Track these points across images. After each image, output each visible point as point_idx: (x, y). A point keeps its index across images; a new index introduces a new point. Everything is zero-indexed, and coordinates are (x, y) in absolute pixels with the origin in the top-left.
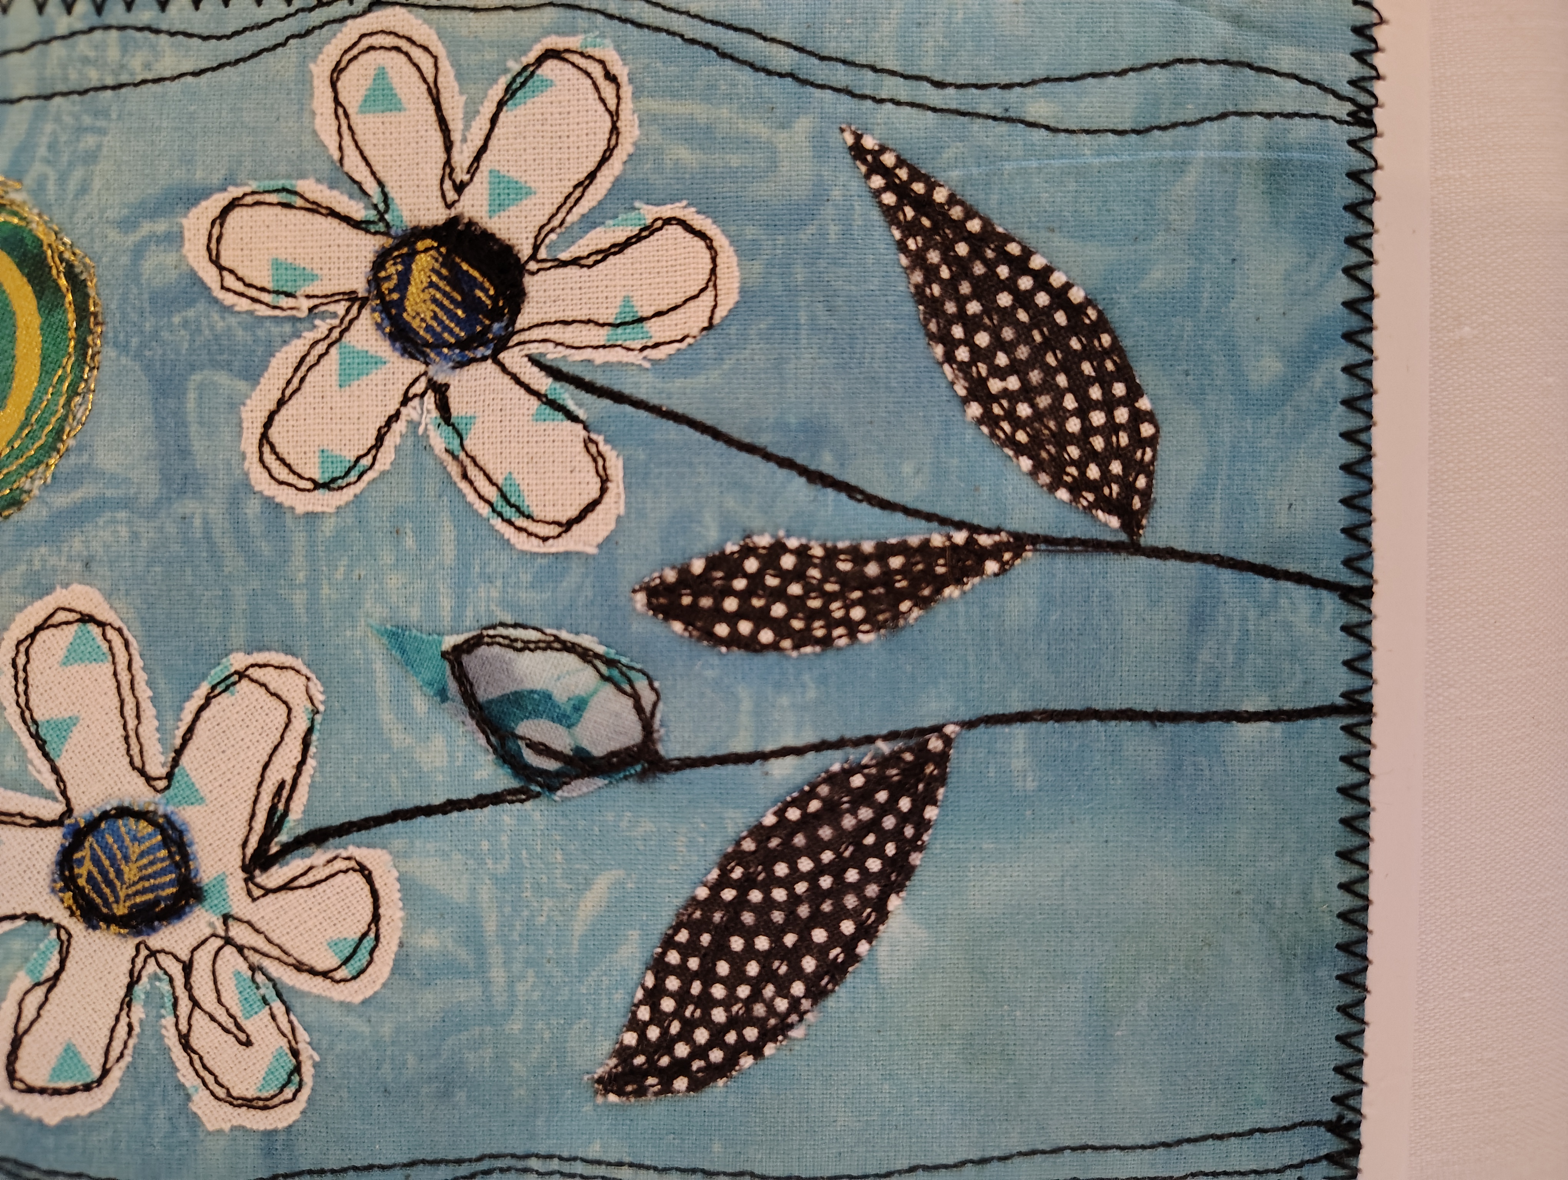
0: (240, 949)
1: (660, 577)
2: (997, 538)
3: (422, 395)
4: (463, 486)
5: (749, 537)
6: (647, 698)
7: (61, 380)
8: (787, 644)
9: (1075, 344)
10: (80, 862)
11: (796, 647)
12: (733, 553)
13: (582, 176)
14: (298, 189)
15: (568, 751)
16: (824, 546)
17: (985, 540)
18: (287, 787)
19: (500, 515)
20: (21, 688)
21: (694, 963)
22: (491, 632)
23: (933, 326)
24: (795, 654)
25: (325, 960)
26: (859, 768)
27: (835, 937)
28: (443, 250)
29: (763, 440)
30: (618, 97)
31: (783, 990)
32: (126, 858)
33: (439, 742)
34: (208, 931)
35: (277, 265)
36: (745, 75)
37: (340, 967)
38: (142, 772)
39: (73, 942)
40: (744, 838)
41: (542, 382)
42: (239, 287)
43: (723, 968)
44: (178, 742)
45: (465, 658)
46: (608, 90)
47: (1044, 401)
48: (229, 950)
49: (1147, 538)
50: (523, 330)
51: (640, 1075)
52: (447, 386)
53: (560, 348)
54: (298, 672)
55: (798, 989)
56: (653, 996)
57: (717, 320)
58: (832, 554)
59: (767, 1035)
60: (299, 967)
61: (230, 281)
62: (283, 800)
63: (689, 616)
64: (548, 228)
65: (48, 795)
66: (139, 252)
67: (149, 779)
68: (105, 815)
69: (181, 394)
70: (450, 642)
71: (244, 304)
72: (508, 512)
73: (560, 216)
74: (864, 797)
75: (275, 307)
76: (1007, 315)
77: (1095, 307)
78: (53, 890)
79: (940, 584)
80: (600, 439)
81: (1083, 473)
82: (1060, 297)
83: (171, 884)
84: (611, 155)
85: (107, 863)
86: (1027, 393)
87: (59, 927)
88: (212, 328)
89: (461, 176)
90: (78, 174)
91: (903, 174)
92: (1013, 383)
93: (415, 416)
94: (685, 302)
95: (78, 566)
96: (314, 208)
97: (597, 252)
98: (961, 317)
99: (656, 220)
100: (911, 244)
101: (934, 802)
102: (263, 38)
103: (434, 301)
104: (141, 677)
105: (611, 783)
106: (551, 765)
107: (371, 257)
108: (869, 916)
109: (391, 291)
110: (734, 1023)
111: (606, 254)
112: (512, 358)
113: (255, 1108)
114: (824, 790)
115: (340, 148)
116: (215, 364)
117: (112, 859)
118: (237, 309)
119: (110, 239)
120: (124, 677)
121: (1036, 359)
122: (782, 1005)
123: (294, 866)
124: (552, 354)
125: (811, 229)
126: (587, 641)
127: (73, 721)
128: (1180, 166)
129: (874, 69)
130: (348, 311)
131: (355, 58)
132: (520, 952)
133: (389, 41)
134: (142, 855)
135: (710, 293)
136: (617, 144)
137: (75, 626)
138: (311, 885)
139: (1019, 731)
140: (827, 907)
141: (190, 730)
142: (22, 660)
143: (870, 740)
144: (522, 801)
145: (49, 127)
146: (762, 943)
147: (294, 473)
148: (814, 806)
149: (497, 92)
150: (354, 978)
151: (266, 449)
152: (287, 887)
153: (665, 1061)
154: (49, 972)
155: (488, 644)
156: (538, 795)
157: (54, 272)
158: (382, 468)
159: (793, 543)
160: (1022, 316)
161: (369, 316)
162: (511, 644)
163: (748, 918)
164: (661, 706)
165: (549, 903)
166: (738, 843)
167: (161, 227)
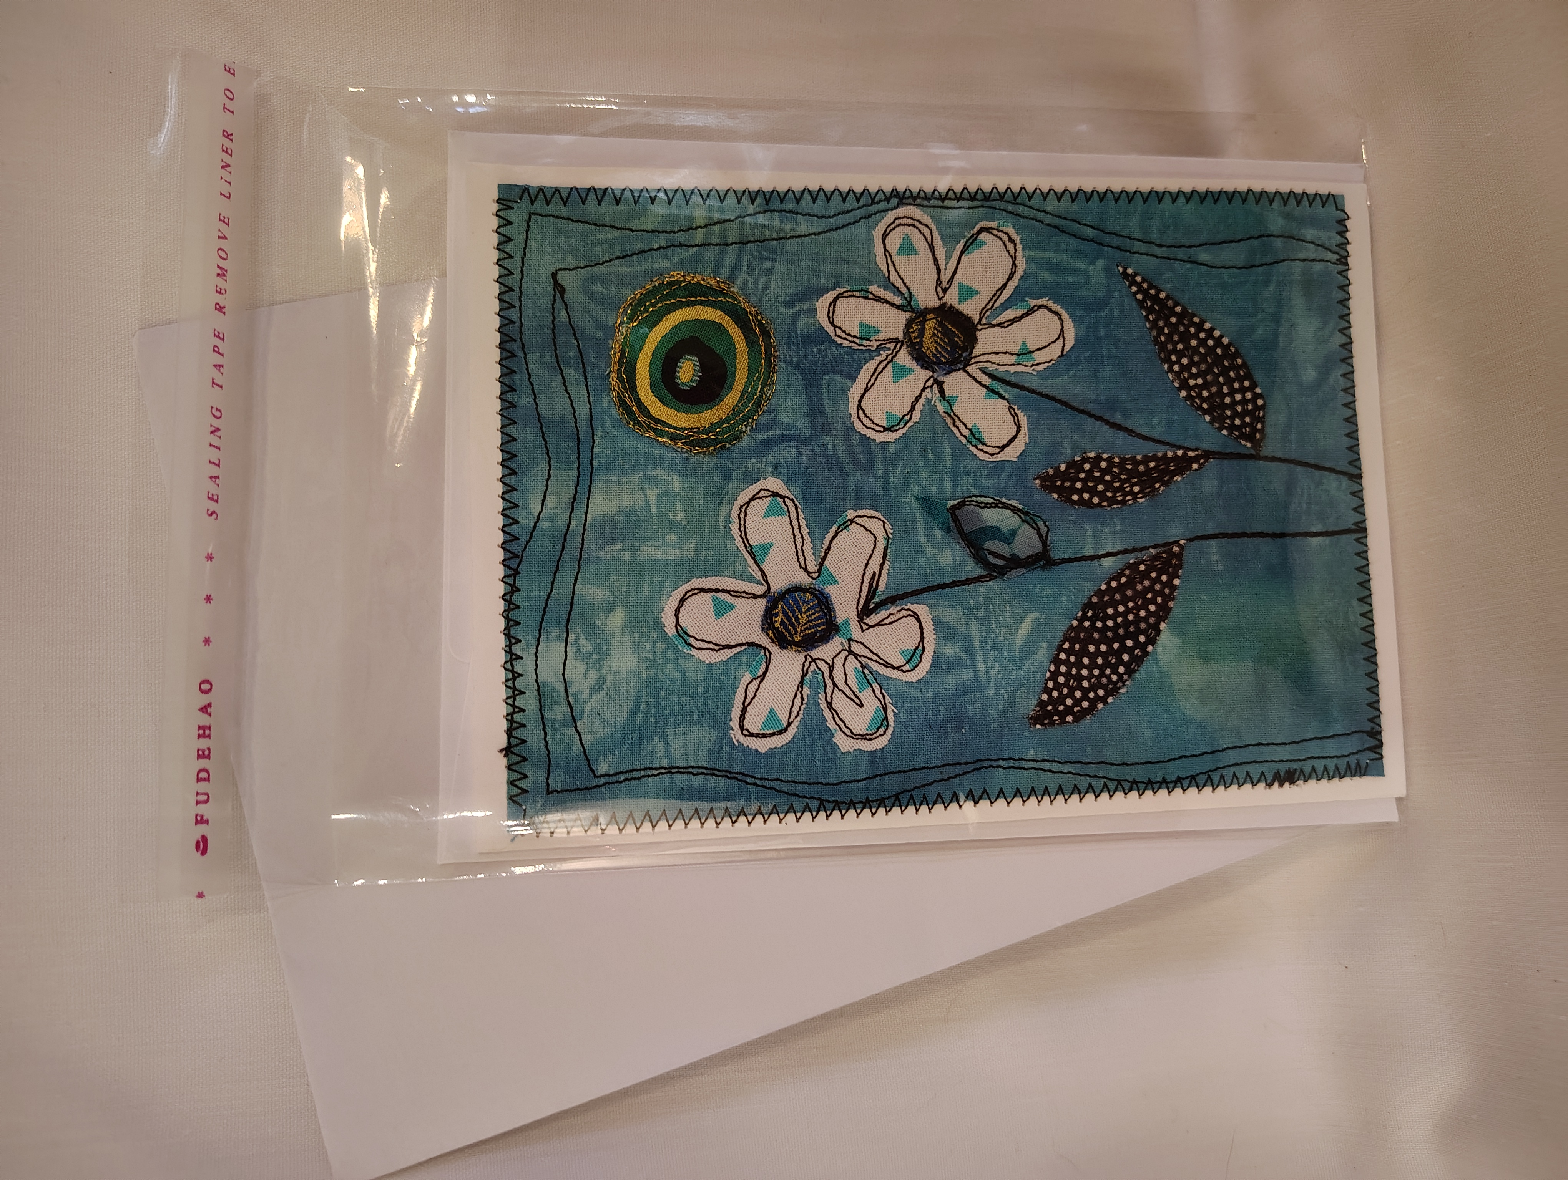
0: (856, 656)
1: (1046, 472)
2: (1196, 453)
3: (931, 387)
4: (953, 429)
5: (1085, 453)
6: (1044, 530)
7: (759, 378)
8: (1105, 504)
9: (1226, 363)
10: (777, 615)
11: (1109, 506)
12: (1078, 461)
13: (1000, 286)
14: (870, 290)
15: (1008, 556)
16: (1119, 458)
17: (1191, 454)
18: (877, 576)
19: (971, 443)
20: (742, 529)
21: (1072, 659)
22: (970, 499)
23: (1162, 355)
24: (1109, 509)
25: (898, 661)
26: (1142, 562)
27: (1137, 644)
28: (939, 319)
29: (1089, 407)
30: (1016, 250)
31: (1115, 671)
32: (800, 612)
33: (948, 552)
34: (841, 648)
35: (861, 325)
36: (1072, 241)
37: (905, 665)
38: (805, 570)
39: (772, 656)
40: (1092, 596)
41: (987, 381)
42: (843, 335)
43: (1086, 661)
44: (823, 554)
45: (957, 512)
46: (1011, 247)
47: (1214, 389)
48: (851, 657)
49: (1264, 452)
50: (976, 357)
51: (1049, 715)
52: (943, 382)
53: (994, 365)
54: (880, 519)
55: (1121, 670)
56: (1054, 676)
57: (1065, 353)
58: (1123, 461)
59: (1108, 694)
60: (887, 665)
61: (839, 332)
62: (875, 582)
63: (1060, 490)
64: (985, 310)
65: (758, 582)
66: (795, 317)
67: (809, 573)
68: (788, 591)
69: (819, 386)
70: (951, 503)
71: (846, 343)
72: (974, 442)
73: (991, 304)
74: (1145, 575)
75: (860, 345)
76: (1195, 350)
77: (1234, 346)
78: (763, 630)
79: (1174, 474)
80: (1015, 407)
81: (1233, 422)
82: (1218, 341)
83: (822, 624)
84: (1013, 276)
85: (790, 614)
86: (1206, 386)
87: (765, 649)
88: (832, 354)
89: (944, 285)
90: (763, 280)
91: (1145, 286)
92: (1200, 381)
93: (929, 396)
94: (1049, 345)
95: (771, 469)
96: (878, 299)
97: (1008, 321)
98: (1175, 351)
99: (1035, 306)
100: (1151, 317)
101: (1178, 577)
102: (848, 218)
103: (936, 342)
104: (803, 523)
105: (1029, 571)
106: (1001, 563)
107: (905, 322)
108: (1151, 633)
109: (915, 338)
110: (1093, 688)
111: (1012, 321)
112: (972, 369)
113: (865, 739)
114: (1127, 572)
115: (889, 272)
116: (835, 372)
117: (793, 612)
118: (844, 345)
119: (780, 311)
120: (795, 523)
121: (1209, 370)
122: (1114, 678)
123: (883, 614)
124: (991, 367)
125: (1106, 311)
126: (1014, 503)
127: (771, 545)
128: (1267, 282)
129: (1129, 238)
130: (895, 347)
131: (893, 229)
132: (991, 655)
133: (910, 221)
134: (808, 610)
135: (1061, 339)
136: (1015, 272)
137: (769, 498)
138: (891, 623)
139: (1213, 542)
140: (1132, 629)
141: (829, 548)
142: (742, 516)
143: (1147, 548)
144: (988, 581)
145: (747, 258)
146: (1103, 648)
147: (874, 423)
148: (1123, 580)
149: (960, 246)
150: (912, 670)
151: (861, 412)
152: (878, 624)
153: (1061, 708)
154: (760, 673)
155: (968, 505)
156: (995, 577)
157: (754, 327)
158: (915, 421)
159: (1105, 456)
160: (1202, 350)
161: (906, 350)
162: (979, 504)
163: (1096, 635)
164: (1050, 534)
165: (1004, 630)
166: (1090, 598)
167: (806, 306)
